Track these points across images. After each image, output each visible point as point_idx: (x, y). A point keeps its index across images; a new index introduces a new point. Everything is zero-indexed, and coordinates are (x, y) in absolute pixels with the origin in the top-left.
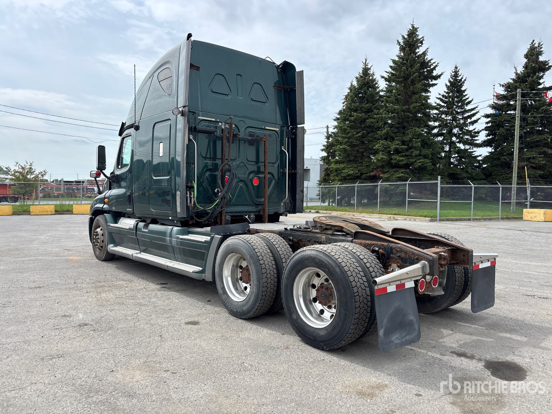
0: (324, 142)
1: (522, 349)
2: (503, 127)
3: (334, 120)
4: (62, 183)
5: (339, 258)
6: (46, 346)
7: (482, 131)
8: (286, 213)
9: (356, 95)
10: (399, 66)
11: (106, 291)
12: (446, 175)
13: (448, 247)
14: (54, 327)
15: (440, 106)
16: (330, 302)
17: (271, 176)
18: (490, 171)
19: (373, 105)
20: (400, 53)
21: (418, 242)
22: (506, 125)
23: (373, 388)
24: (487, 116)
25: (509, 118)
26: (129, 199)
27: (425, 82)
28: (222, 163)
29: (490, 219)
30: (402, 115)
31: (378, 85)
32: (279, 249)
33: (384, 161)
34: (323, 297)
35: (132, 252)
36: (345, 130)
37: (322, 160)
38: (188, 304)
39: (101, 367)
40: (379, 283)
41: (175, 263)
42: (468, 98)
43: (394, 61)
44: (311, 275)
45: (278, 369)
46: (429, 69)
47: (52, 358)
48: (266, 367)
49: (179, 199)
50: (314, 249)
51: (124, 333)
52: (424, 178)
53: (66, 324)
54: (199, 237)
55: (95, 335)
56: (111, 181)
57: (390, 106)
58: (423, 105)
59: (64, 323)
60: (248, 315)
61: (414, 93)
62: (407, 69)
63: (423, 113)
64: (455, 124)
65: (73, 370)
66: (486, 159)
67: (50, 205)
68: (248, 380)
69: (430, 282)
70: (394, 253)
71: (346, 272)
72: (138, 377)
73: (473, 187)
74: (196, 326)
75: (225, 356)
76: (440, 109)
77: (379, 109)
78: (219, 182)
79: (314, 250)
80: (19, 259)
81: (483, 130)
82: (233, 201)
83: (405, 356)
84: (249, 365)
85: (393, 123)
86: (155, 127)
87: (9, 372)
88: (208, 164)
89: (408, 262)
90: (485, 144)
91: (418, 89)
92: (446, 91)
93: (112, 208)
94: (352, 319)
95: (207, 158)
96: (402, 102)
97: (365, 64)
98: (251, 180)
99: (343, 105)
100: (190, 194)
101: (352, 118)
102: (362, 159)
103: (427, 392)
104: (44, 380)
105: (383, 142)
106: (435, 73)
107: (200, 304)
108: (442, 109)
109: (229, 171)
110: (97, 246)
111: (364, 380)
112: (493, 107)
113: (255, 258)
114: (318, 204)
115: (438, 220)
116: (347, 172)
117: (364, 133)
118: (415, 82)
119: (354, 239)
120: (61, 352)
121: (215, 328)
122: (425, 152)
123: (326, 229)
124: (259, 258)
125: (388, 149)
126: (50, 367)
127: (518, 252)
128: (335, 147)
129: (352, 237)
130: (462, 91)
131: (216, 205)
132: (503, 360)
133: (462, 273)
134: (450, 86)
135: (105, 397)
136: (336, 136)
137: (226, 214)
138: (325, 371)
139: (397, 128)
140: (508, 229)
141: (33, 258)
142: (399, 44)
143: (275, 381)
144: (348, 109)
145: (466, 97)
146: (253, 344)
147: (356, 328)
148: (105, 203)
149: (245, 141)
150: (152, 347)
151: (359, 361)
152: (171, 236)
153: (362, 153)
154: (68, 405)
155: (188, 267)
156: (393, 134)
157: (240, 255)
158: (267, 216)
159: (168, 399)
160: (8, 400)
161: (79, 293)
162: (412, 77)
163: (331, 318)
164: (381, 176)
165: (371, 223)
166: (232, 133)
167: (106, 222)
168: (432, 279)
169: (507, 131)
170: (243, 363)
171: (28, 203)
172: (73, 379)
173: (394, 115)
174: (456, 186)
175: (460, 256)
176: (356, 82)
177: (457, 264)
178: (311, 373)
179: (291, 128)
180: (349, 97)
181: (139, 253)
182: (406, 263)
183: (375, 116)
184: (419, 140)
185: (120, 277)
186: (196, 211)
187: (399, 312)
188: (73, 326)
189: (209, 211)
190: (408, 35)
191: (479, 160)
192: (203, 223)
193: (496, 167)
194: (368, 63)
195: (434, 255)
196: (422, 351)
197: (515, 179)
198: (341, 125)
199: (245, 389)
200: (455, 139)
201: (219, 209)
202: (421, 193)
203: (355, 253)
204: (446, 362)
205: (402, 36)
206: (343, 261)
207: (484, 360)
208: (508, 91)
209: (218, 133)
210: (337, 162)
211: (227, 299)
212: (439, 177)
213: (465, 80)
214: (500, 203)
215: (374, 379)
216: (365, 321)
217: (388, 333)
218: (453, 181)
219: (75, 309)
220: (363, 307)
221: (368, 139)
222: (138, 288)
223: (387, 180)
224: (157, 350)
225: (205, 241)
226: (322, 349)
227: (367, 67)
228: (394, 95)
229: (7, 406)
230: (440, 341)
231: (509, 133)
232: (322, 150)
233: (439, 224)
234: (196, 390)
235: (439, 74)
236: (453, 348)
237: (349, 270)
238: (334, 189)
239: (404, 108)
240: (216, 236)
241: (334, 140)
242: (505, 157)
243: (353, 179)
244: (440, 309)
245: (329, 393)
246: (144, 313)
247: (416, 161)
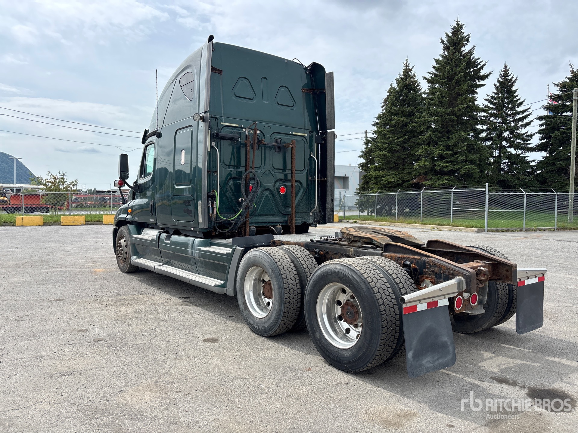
0: (363, 148)
1: (573, 375)
2: (558, 130)
3: (373, 125)
4: (95, 193)
5: (365, 273)
6: (57, 363)
7: (536, 135)
8: (315, 223)
9: (397, 98)
10: (442, 66)
11: (126, 305)
12: (496, 182)
13: (488, 262)
14: (69, 343)
15: (488, 108)
16: (355, 320)
17: (299, 184)
18: (544, 178)
19: (415, 109)
20: (444, 53)
21: (455, 255)
22: (562, 127)
23: (399, 416)
24: (540, 118)
25: (565, 119)
26: (152, 209)
27: (471, 83)
28: (246, 171)
29: (545, 230)
30: (446, 118)
31: (420, 87)
32: (303, 263)
33: (427, 168)
34: (348, 315)
35: (154, 264)
36: (385, 135)
37: (360, 167)
38: (209, 319)
39: (111, 386)
40: (408, 301)
41: (197, 276)
42: (519, 99)
43: (437, 61)
44: (336, 291)
45: (297, 393)
46: (475, 68)
47: (62, 376)
48: (284, 390)
49: (201, 209)
50: (338, 262)
51: (139, 350)
52: (470, 186)
53: (80, 339)
54: (221, 249)
55: (109, 352)
56: (134, 190)
57: (433, 109)
58: (468, 107)
59: (79, 338)
60: (270, 333)
61: (459, 95)
62: (452, 69)
63: (470, 116)
64: (505, 127)
65: (81, 389)
66: (540, 165)
67: (81, 215)
68: (263, 404)
69: (468, 299)
70: (428, 268)
71: (372, 288)
72: (147, 398)
73: (525, 195)
74: (214, 344)
75: (242, 377)
76: (488, 111)
77: (421, 113)
78: (243, 191)
79: (338, 264)
80: (43, 271)
81: (536, 133)
82: (258, 211)
83: (438, 381)
84: (266, 387)
85: (437, 127)
86: (177, 134)
87: (16, 390)
88: (232, 173)
89: (442, 278)
90: (539, 148)
91: (464, 90)
92: (496, 92)
93: (135, 219)
94: (379, 339)
95: (231, 166)
96: (447, 104)
97: (406, 65)
98: (277, 189)
99: (382, 109)
100: (213, 204)
101: (393, 123)
102: (403, 165)
103: (460, 423)
104: (50, 399)
105: (426, 147)
106: (482, 73)
107: (222, 320)
108: (491, 111)
109: (253, 179)
110: (121, 258)
111: (391, 408)
112: (547, 108)
113: (277, 272)
114: (356, 213)
115: (486, 230)
116: (387, 180)
117: (405, 138)
118: (460, 83)
119: (385, 252)
120: (71, 370)
121: (234, 346)
122: (471, 157)
123: (355, 241)
124: (280, 272)
125: (432, 155)
126: (58, 385)
127: (574, 266)
128: (374, 153)
129: (382, 250)
130: (512, 91)
131: (240, 215)
132: (549, 388)
133: (505, 290)
134: (500, 86)
135: (110, 420)
136: (375, 142)
137: (250, 225)
138: (348, 396)
139: (441, 133)
140: (565, 241)
141: (57, 270)
142: (443, 43)
143: (292, 405)
144: (389, 113)
145: (518, 98)
146: (273, 364)
147: (383, 350)
148: (128, 214)
149: (271, 147)
150: (166, 365)
151: (387, 386)
152: (192, 248)
153: (404, 159)
154: (71, 426)
155: (210, 281)
156: (437, 139)
157: (261, 269)
158: (294, 226)
159: (176, 423)
160: (10, 419)
161: (99, 307)
162: (456, 78)
163: (357, 338)
164: (423, 183)
165: (404, 235)
166: (256, 139)
167: (130, 233)
168: (470, 296)
169: (563, 134)
170: (261, 385)
171: (59, 214)
172: (80, 399)
173: (437, 118)
174: (505, 194)
175: (503, 271)
176: (397, 85)
177: (499, 279)
178: (333, 397)
179: (320, 133)
180: (389, 100)
181: (161, 265)
182: (441, 279)
183: (417, 120)
184: (465, 144)
185: (142, 290)
186: (218, 222)
187: (430, 333)
188: (87, 342)
189: (232, 222)
190: (452, 33)
191: (533, 166)
192: (227, 234)
193: (551, 174)
194: (409, 64)
195: (471, 270)
196: (458, 375)
197: (572, 186)
198: (380, 130)
199: (260, 414)
200: (506, 144)
201: (242, 219)
202: (467, 201)
203: (383, 267)
204: (484, 388)
205: (446, 33)
206: (369, 277)
207: (528, 387)
208: (563, 91)
209: (243, 140)
210: (376, 169)
211: (248, 315)
212: (487, 185)
213: (516, 80)
214: (556, 212)
215: (402, 407)
216: (393, 342)
217: (418, 356)
218: (503, 189)
219: (93, 323)
220: (391, 327)
221: (410, 145)
222: (159, 302)
223: (430, 187)
224: (171, 369)
225: (226, 253)
226: (347, 371)
227: (408, 68)
228: (438, 97)
229: (9, 426)
230: (480, 364)
231: (565, 137)
232: (361, 157)
233: (487, 235)
234: (207, 414)
235: (487, 74)
236: (493, 373)
237: (376, 286)
238: (373, 198)
239: (449, 110)
240: (238, 248)
241: (374, 145)
242: (560, 162)
243: (394, 187)
244: (481, 329)
245: (351, 421)
246: (162, 328)
247: (461, 167)
